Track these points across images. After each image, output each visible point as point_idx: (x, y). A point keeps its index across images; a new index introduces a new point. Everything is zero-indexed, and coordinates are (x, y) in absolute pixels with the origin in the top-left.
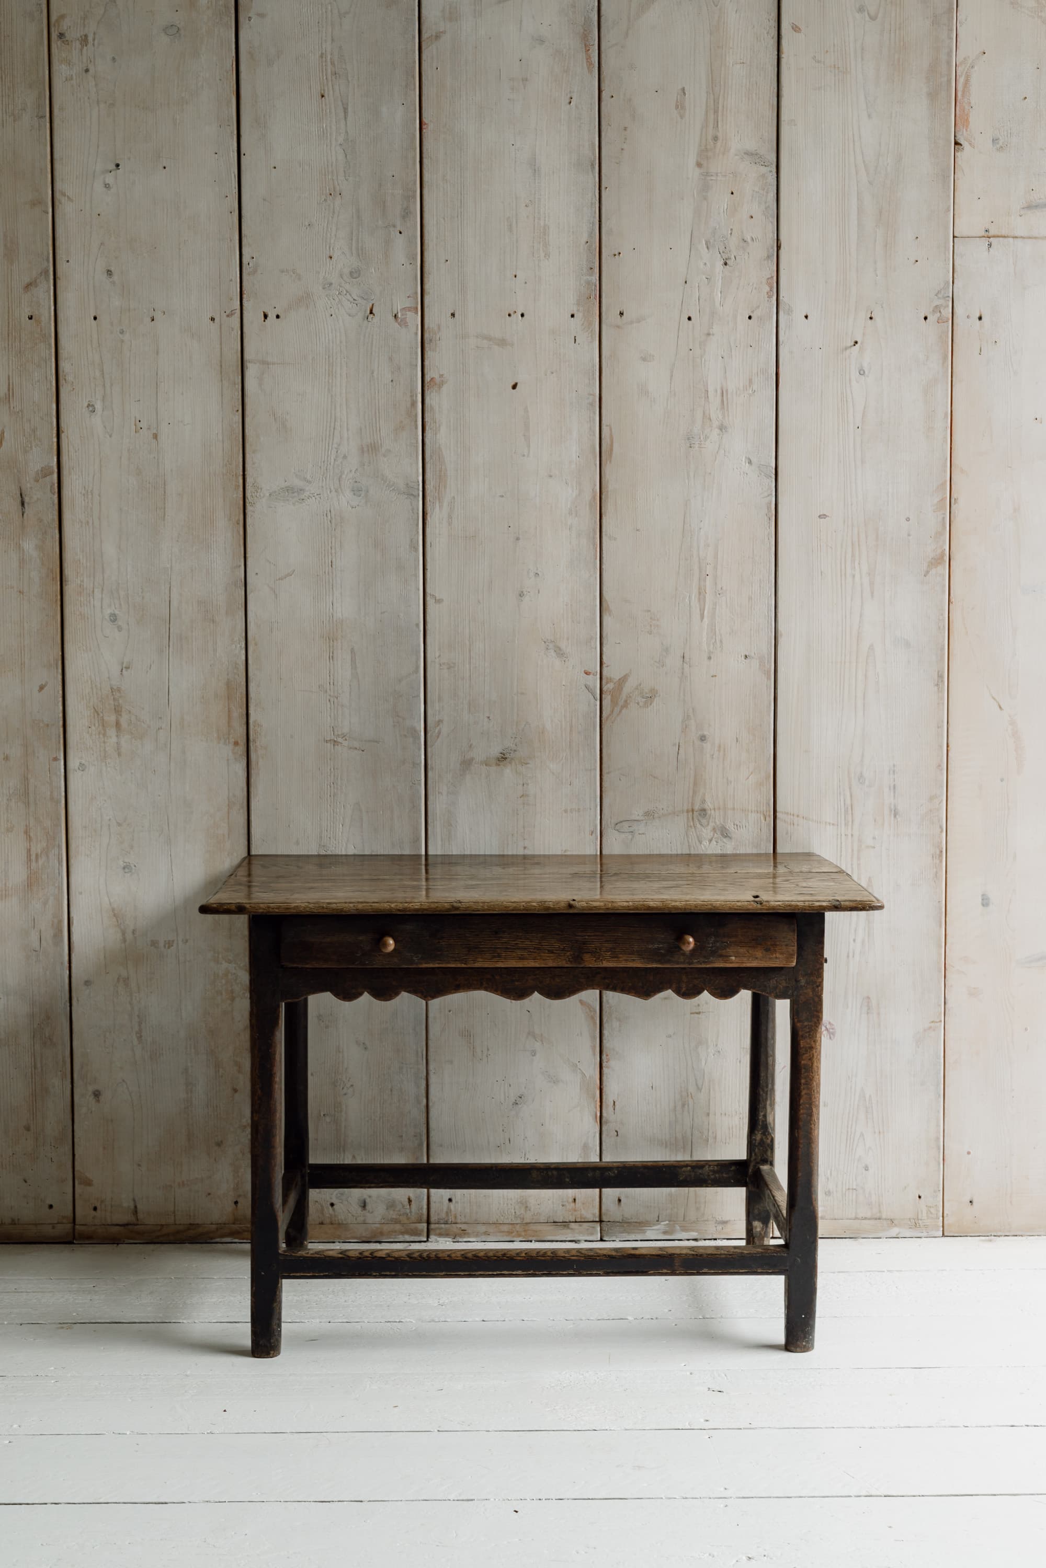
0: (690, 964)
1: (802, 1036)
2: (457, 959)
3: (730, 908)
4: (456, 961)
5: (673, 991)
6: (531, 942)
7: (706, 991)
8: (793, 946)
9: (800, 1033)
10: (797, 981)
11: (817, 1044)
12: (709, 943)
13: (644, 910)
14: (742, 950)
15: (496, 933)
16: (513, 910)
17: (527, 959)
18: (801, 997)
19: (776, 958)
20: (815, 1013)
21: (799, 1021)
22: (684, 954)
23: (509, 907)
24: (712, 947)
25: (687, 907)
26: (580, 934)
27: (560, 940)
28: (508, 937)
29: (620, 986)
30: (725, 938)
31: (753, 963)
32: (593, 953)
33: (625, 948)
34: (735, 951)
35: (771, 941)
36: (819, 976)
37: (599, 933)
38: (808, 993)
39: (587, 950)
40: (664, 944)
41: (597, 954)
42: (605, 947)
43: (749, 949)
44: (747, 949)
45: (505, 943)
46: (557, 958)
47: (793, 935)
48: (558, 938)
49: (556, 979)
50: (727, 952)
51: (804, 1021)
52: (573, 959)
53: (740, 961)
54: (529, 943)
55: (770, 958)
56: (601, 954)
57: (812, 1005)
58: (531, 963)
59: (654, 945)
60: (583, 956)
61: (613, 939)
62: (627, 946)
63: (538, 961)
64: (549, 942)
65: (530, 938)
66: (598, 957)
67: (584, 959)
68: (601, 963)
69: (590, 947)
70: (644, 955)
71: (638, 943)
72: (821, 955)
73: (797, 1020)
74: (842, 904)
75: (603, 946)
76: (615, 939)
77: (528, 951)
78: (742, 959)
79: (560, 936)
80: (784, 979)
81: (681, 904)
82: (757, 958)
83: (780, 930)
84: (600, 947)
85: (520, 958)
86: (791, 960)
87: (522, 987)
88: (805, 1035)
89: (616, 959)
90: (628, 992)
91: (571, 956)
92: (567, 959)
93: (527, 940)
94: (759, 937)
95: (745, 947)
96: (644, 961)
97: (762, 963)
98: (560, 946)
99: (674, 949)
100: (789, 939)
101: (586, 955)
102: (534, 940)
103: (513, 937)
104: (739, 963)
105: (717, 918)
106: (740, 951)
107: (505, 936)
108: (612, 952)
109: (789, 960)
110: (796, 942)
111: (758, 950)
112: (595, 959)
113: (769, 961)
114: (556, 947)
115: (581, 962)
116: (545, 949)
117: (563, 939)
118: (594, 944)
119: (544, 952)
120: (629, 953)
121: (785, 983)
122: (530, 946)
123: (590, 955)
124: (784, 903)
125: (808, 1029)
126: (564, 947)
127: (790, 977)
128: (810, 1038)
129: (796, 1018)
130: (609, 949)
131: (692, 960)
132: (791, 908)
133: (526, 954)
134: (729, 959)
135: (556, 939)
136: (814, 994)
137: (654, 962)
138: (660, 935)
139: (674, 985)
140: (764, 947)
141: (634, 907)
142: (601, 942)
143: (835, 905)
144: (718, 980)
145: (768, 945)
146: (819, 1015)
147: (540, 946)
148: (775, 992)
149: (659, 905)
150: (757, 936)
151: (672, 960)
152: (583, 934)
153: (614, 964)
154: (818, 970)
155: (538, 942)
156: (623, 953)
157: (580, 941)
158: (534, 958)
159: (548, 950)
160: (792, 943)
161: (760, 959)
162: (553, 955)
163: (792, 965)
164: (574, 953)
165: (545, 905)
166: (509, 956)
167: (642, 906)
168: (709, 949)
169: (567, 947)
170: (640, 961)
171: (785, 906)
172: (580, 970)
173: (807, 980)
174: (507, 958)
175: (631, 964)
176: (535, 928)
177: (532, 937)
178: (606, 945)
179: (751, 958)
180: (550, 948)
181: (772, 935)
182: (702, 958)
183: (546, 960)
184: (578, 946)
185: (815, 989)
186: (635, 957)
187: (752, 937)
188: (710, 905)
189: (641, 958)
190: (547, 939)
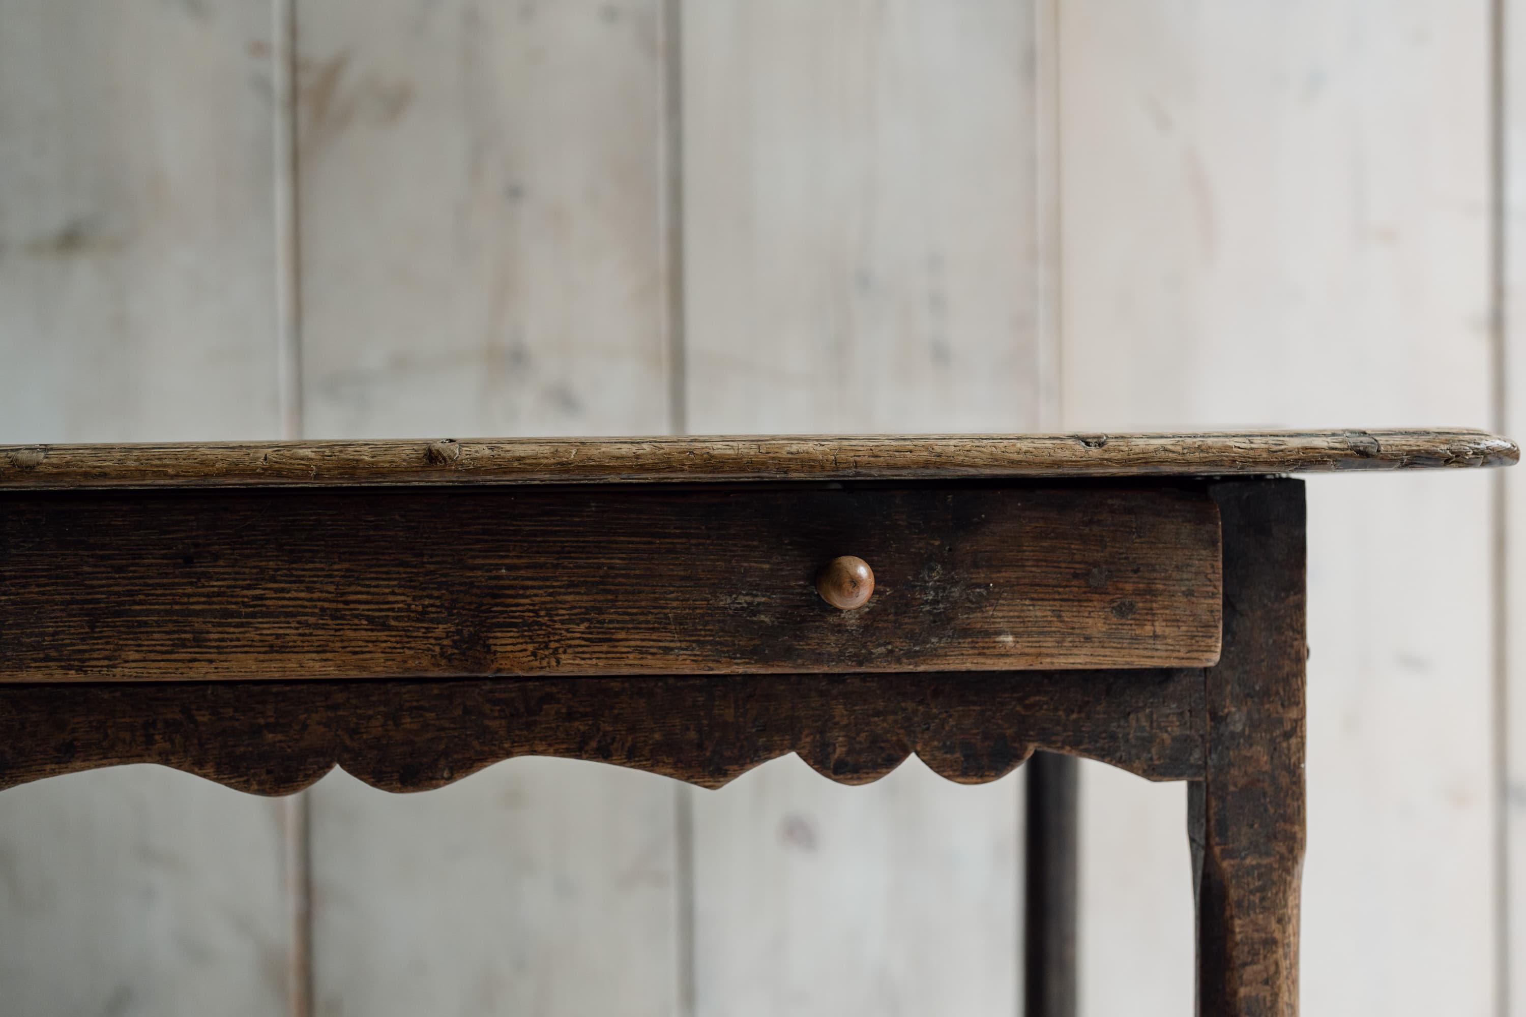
0: (860, 664)
1: (1239, 904)
2: (53, 654)
3: (995, 461)
4: (47, 659)
5: (805, 758)
6: (309, 590)
7: (913, 756)
8: (1213, 596)
9: (1234, 894)
10: (1217, 718)
11: (1290, 929)
12: (924, 589)
13: (694, 468)
14: (1039, 612)
15: (188, 561)
16: (228, 473)
17: (296, 650)
18: (1234, 772)
19: (1155, 636)
20: (1281, 825)
21: (1227, 854)
22: (839, 629)
23: (212, 462)
24: (935, 602)
25: (842, 457)
26: (480, 561)
27: (408, 584)
28: (226, 576)
29: (623, 744)
30: (980, 571)
31: (1076, 655)
32: (526, 628)
33: (635, 611)
34: (1012, 614)
35: (1136, 580)
36: (1289, 699)
37: (542, 560)
38: (1255, 757)
39: (504, 616)
40: (768, 594)
41: (539, 632)
42: (567, 606)
43: (1062, 609)
44: (1054, 608)
45: (219, 594)
46: (398, 646)
47: (1209, 558)
48: (404, 576)
49: (403, 721)
50: (986, 618)
51: (1243, 854)
52: (457, 649)
53: (1032, 650)
54: (302, 595)
55: (1133, 639)
56: (553, 629)
57: (1268, 800)
58: (311, 664)
59: (734, 596)
60: (489, 638)
61: (594, 576)
62: (642, 600)
63: (335, 657)
64: (372, 590)
65: (307, 579)
66: (544, 642)
67: (493, 648)
68: (554, 663)
69: (514, 609)
70: (703, 633)
71: (681, 591)
72: (1294, 630)
73: (1222, 851)
74: (1380, 442)
75: (560, 602)
76: (601, 577)
77: (299, 622)
78: (1039, 642)
79: (408, 570)
80: (1174, 714)
81: (821, 448)
82: (1088, 639)
83: (1165, 543)
84: (549, 606)
85: (271, 646)
86: (1203, 644)
87: (289, 750)
88: (1249, 900)
89: (605, 648)
90: (650, 762)
91: (447, 637)
92: (434, 651)
93: (295, 586)
94: (1095, 567)
95: (1049, 600)
96: (705, 653)
97: (1108, 654)
98: (409, 605)
99: (803, 606)
100: (1197, 573)
101: (499, 634)
102: (318, 586)
103: (244, 573)
104: (1027, 655)
105: (950, 500)
106: (1032, 614)
107: (217, 570)
108: (591, 623)
109: (1197, 642)
110: (1220, 584)
111: (1094, 609)
112: (530, 647)
113: (1130, 648)
114: (396, 606)
115: (485, 658)
116: (357, 617)
117: (421, 579)
118: (527, 597)
119: (356, 625)
120: (651, 626)
121: (1178, 726)
122: (306, 607)
123: (516, 635)
124: (1180, 443)
125: (1259, 880)
126: (424, 606)
127: (1193, 704)
128: (1265, 909)
129: (1218, 844)
130: (581, 613)
131: (864, 646)
132: (1207, 460)
133: (291, 632)
134: (995, 642)
135: (395, 579)
136: (1276, 761)
137: (735, 658)
138: (756, 562)
139: (807, 736)
140: (1113, 601)
141: (656, 461)
142: (551, 590)
143: (1359, 447)
144: (951, 716)
145: (1126, 592)
146: (1293, 830)
147: (341, 606)
148: (1145, 755)
149: (745, 451)
150: (1086, 563)
151: (797, 649)
152: (488, 561)
153: (601, 663)
154: (1286, 681)
155: (333, 590)
156: (630, 626)
157: (479, 587)
158: (320, 649)
159: (368, 618)
160: (1206, 585)
161: (1100, 642)
162: (387, 636)
163: (1208, 660)
164: (459, 629)
165: (343, 456)
166: (231, 640)
167: (683, 455)
168: (924, 610)
169: (432, 605)
170: (690, 655)
171: (1185, 451)
172: (484, 687)
173: (1249, 713)
174: (228, 650)
175: (660, 663)
176: (323, 543)
177: (312, 573)
178: (569, 598)
179: (1069, 639)
180: (377, 614)
181: (1139, 558)
182: (900, 638)
183: (363, 652)
184: (470, 603)
185: (1280, 743)
186: (672, 641)
187: (1073, 568)
188: (926, 453)
189: (694, 645)
190: (363, 579)
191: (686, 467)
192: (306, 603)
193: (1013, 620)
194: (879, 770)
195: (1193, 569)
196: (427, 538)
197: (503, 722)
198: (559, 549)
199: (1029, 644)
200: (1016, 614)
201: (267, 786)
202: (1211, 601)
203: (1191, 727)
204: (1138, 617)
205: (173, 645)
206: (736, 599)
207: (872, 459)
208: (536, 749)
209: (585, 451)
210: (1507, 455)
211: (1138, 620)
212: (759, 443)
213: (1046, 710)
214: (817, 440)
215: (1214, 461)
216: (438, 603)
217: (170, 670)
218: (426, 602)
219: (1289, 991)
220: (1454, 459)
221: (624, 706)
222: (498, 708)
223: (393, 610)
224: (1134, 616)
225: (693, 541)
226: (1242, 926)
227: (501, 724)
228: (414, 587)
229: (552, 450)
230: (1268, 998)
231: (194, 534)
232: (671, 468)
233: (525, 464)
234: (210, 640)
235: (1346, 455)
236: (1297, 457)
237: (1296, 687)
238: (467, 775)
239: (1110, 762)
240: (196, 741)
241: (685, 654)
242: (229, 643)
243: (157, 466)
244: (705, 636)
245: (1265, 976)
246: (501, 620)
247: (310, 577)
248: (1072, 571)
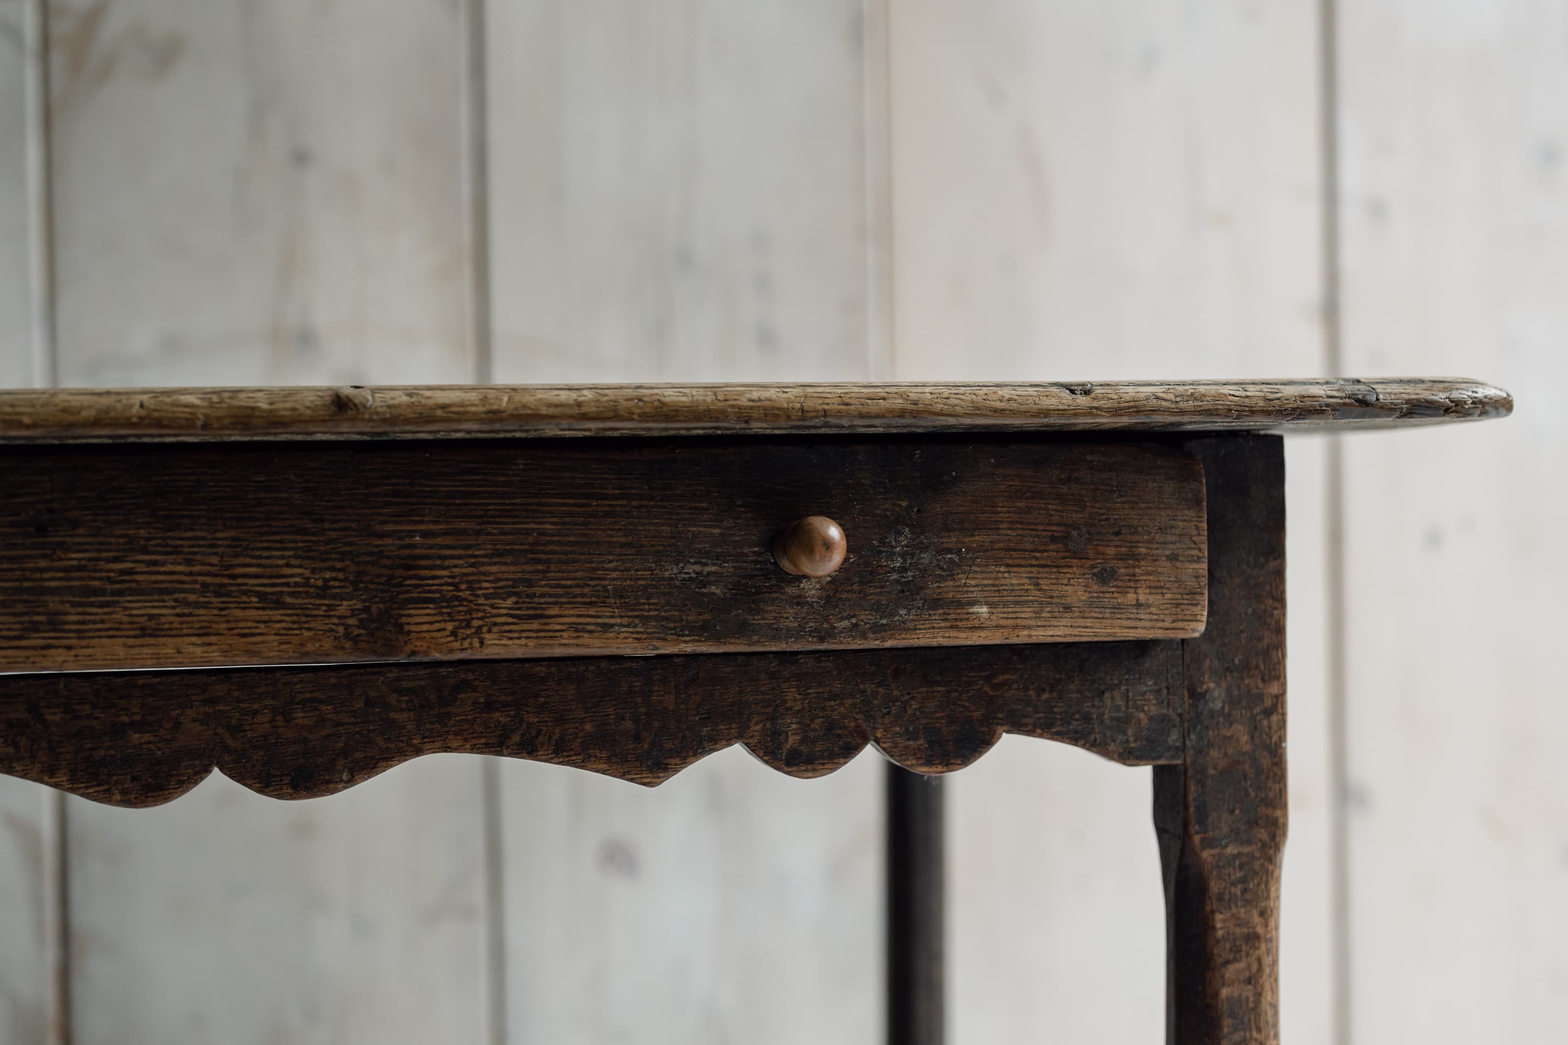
0: (822, 640)
1: (1220, 897)
3: (977, 410)
5: (754, 749)
6: (189, 562)
8: (1198, 560)
9: (1215, 886)
10: (1196, 696)
12: (891, 556)
13: (644, 417)
14: (1016, 580)
15: (41, 529)
16: (96, 422)
17: (171, 633)
18: (1214, 753)
19: (1138, 605)
20: (1262, 810)
21: (1207, 843)
22: (799, 601)
23: (79, 410)
24: (903, 570)
25: (809, 404)
26: (390, 527)
27: (306, 554)
28: (88, 547)
29: (550, 738)
30: (952, 534)
31: (1055, 626)
32: (444, 604)
33: (569, 583)
34: (986, 582)
35: (1118, 543)
36: (1270, 673)
37: (463, 525)
38: (1235, 738)
39: (419, 590)
40: (719, 562)
41: (460, 609)
42: (492, 578)
43: (1040, 576)
44: (1032, 575)
45: (79, 569)
46: (295, 626)
47: (1194, 519)
48: (301, 545)
49: (295, 716)
50: (958, 586)
51: (1224, 843)
52: (363, 628)
53: (1009, 622)
54: (179, 568)
55: (1115, 608)
56: (476, 605)
57: (1249, 783)
58: (191, 649)
59: (681, 565)
60: (401, 616)
61: (522, 544)
62: (577, 571)
63: (220, 641)
64: (263, 561)
65: (186, 550)
66: (466, 620)
67: (407, 628)
68: (476, 643)
69: (430, 582)
70: (646, 607)
71: (621, 560)
72: (1273, 598)
73: (1202, 840)
74: (1378, 391)
75: (484, 574)
76: (530, 544)
77: (176, 600)
78: (1016, 612)
79: (306, 538)
80: (1150, 691)
81: (785, 395)
82: (1068, 608)
83: (1148, 503)
84: (471, 578)
85: (143, 629)
86: (1189, 612)
87: (159, 753)
88: (1230, 893)
89: (535, 625)
90: (580, 757)
91: (352, 616)
92: (337, 632)
93: (171, 558)
94: (1074, 529)
95: (1026, 566)
96: (649, 630)
97: (1089, 625)
98: (308, 579)
99: (758, 576)
100: (1181, 535)
101: (413, 612)
102: (199, 557)
103: (110, 544)
104: (1004, 627)
105: (917, 456)
106: (1007, 581)
107: (77, 540)
108: (520, 598)
109: (1183, 610)
110: (1205, 547)
111: (1073, 576)
112: (450, 626)
113: (1112, 618)
114: (292, 580)
115: (397, 639)
116: (245, 593)
117: (321, 548)
118: (445, 568)
119: (245, 602)
120: (588, 600)
121: (1155, 705)
122: (184, 582)
123: (433, 612)
124: (1171, 391)
125: (1241, 870)
126: (326, 580)
127: (1170, 681)
128: (1247, 902)
129: (1197, 833)
130: (508, 586)
131: (826, 619)
132: (1202, 408)
133: (166, 612)
134: (968, 613)
135: (291, 549)
136: (1257, 741)
137: (683, 636)
138: (705, 526)
139: (756, 724)
140: (1093, 567)
141: (601, 409)
142: (473, 560)
143: (1357, 395)
144: (913, 698)
145: (1107, 557)
146: (1275, 815)
147: (225, 581)
148: (1120, 737)
149: (701, 398)
150: (1065, 525)
151: (752, 625)
152: (399, 528)
153: (531, 643)
154: (1266, 653)
155: (215, 562)
156: (564, 600)
157: (388, 557)
158: (201, 631)
159: (258, 594)
160: (1191, 549)
161: (1080, 612)
162: (282, 615)
163: (1194, 630)
164: (367, 606)
165: (235, 403)
166: (94, 622)
167: (631, 403)
168: (891, 578)
169: (335, 579)
170: (632, 633)
171: (1178, 399)
172: (389, 675)
173: (1228, 689)
174: (91, 634)
175: (597, 643)
176: (204, 507)
177: (191, 543)
178: (494, 569)
179: (1048, 609)
180: (269, 590)
181: (1120, 519)
182: (865, 610)
183: (252, 635)
184: (380, 576)
185: (1260, 721)
186: (612, 617)
187: (1050, 531)
188: (901, 401)
189: (637, 621)
190: (253, 549)
191: (635, 417)
192: (184, 578)
193: (987, 589)
194: (836, 761)
195: (1177, 531)
196: (329, 501)
197: (412, 714)
198: (482, 513)
199: (1006, 615)
200: (990, 582)
201: (133, 796)
202: (1196, 566)
203: (1168, 705)
204: (1120, 584)
205: (23, 629)
206: (683, 568)
207: (842, 407)
208: (449, 745)
209: (517, 397)
210: (1503, 406)
211: (1120, 587)
212: (714, 390)
213: (1016, 689)
214: (779, 387)
215: (1209, 410)
216: (341, 575)
217: (20, 660)
218: (328, 575)
219: (1272, 989)
220: (1453, 409)
221: (551, 693)
222: (406, 698)
223: (287, 585)
224: (1115, 583)
225: (634, 503)
226: (1224, 921)
227: (409, 717)
228: (313, 558)
229: (480, 396)
230: (1251, 999)
231: (48, 497)
232: (617, 417)
233: (451, 412)
234: (68, 623)
235: (1345, 404)
236: (1295, 406)
237: (1276, 660)
238: (369, 777)
239: (1083, 746)
240: (45, 745)
241: (627, 632)
242: (91, 626)
243: (9, 414)
244: (649, 610)
245: (1248, 974)
246: (415, 595)
247: (189, 547)
248: (1050, 533)
